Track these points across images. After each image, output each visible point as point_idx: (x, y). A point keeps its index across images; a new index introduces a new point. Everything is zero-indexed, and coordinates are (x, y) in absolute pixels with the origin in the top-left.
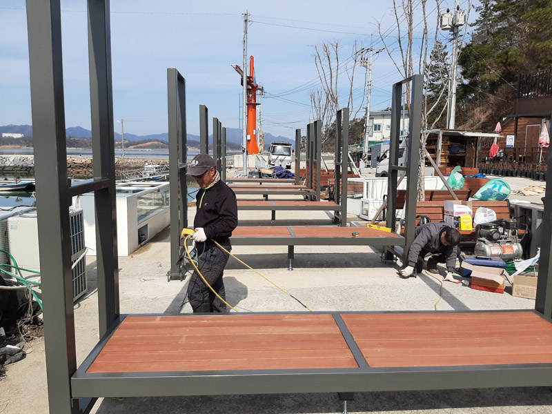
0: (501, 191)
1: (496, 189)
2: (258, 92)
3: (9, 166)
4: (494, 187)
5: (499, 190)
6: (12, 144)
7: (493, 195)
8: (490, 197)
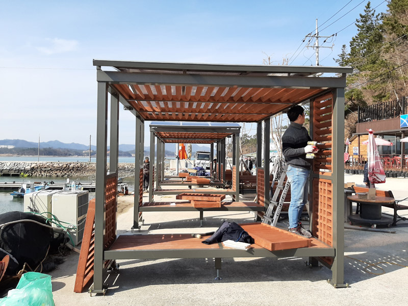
6: (7, 153)
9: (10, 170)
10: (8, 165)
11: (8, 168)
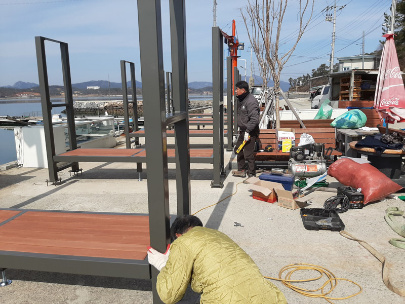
0: (351, 120)
1: (347, 118)
2: (240, 47)
3: (83, 108)
4: (346, 117)
5: (349, 119)
6: (93, 93)
7: (345, 124)
8: (343, 125)
9: (86, 109)
10: (85, 105)
11: (85, 107)
